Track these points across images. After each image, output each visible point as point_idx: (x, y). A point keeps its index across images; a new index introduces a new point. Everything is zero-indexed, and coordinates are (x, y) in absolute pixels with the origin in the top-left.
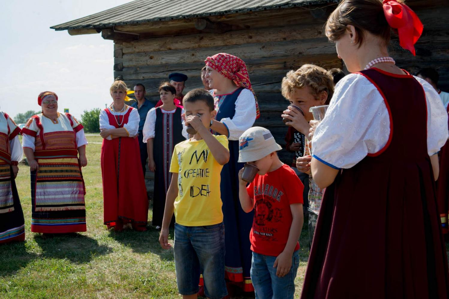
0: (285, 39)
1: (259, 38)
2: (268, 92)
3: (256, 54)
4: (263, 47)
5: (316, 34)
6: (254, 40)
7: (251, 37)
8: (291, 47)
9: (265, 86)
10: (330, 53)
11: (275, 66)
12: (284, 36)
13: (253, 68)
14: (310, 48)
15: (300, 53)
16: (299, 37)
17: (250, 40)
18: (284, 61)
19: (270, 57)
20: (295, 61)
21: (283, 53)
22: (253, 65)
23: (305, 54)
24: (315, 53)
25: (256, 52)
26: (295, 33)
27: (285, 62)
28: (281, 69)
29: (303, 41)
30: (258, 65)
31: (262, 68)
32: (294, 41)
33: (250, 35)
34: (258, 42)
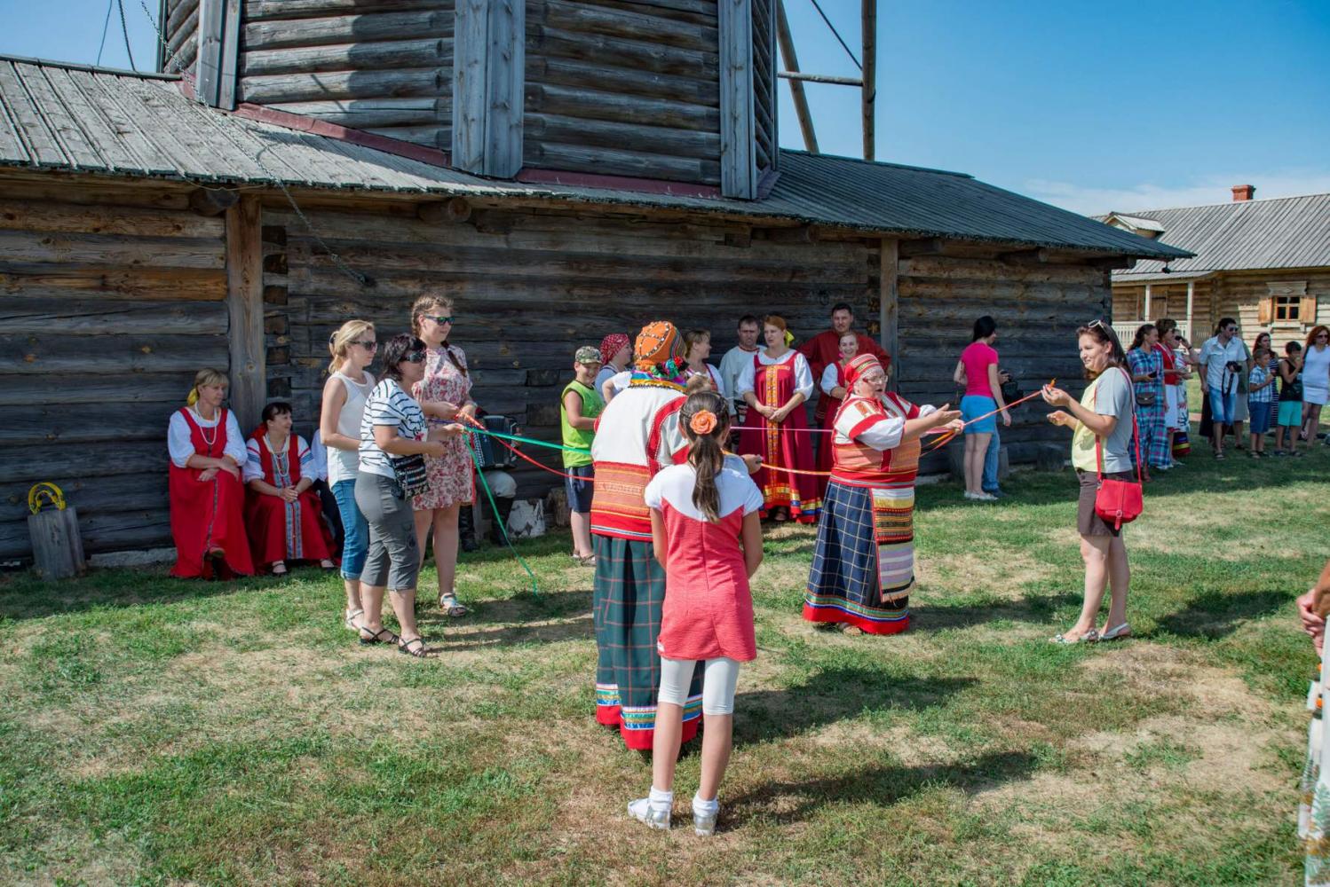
0: (97, 230)
1: (33, 221)
2: (58, 335)
3: (27, 253)
4: (47, 242)
5: (170, 229)
6: (18, 223)
7: (11, 217)
8: (116, 248)
9: (55, 320)
10: (200, 267)
11: (79, 283)
12: (97, 225)
13: (22, 282)
14: (160, 254)
15: (136, 262)
16: (131, 230)
17: (9, 222)
18: (102, 273)
19: (60, 264)
20: (127, 276)
21: (98, 257)
22: (20, 275)
23: (145, 264)
24: (168, 264)
25: (28, 251)
26: (120, 222)
27: (104, 277)
28: (92, 288)
29: (141, 239)
30: (36, 277)
31: (45, 282)
32: (118, 237)
33: (9, 211)
34: (29, 231)
